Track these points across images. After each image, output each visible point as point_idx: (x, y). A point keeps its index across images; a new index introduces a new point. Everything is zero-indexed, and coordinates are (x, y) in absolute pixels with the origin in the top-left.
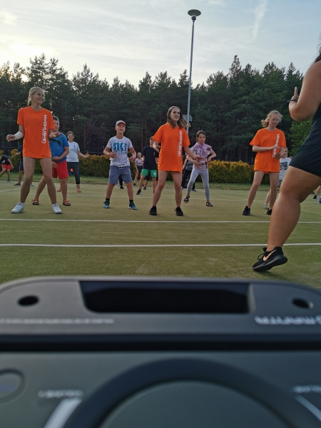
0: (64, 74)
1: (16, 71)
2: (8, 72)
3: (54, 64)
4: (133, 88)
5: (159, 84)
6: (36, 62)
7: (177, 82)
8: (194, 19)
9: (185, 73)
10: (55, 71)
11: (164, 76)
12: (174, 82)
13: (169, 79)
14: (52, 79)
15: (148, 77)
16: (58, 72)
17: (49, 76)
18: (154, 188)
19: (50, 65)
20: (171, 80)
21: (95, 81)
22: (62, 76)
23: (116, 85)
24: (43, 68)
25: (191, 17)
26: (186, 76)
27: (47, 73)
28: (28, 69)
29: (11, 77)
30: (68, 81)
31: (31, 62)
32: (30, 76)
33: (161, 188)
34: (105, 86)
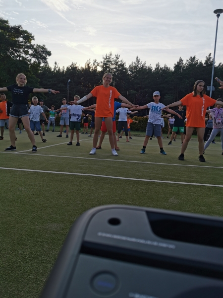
0: (124, 64)
1: (94, 64)
2: (90, 66)
3: (117, 58)
4: (169, 70)
5: (189, 65)
6: (106, 58)
7: (203, 62)
8: (218, 16)
9: (210, 55)
10: (117, 63)
11: (193, 59)
12: (201, 62)
13: (197, 60)
14: (115, 68)
15: (181, 60)
16: (119, 63)
17: (114, 66)
18: (182, 140)
19: (115, 59)
20: (199, 62)
21: (143, 67)
22: (122, 65)
23: (157, 69)
24: (110, 61)
25: (216, 14)
26: (210, 58)
27: (113, 64)
28: (101, 62)
29: (91, 68)
30: (125, 69)
31: (103, 58)
32: (103, 67)
33: (188, 140)
34: (150, 69)
